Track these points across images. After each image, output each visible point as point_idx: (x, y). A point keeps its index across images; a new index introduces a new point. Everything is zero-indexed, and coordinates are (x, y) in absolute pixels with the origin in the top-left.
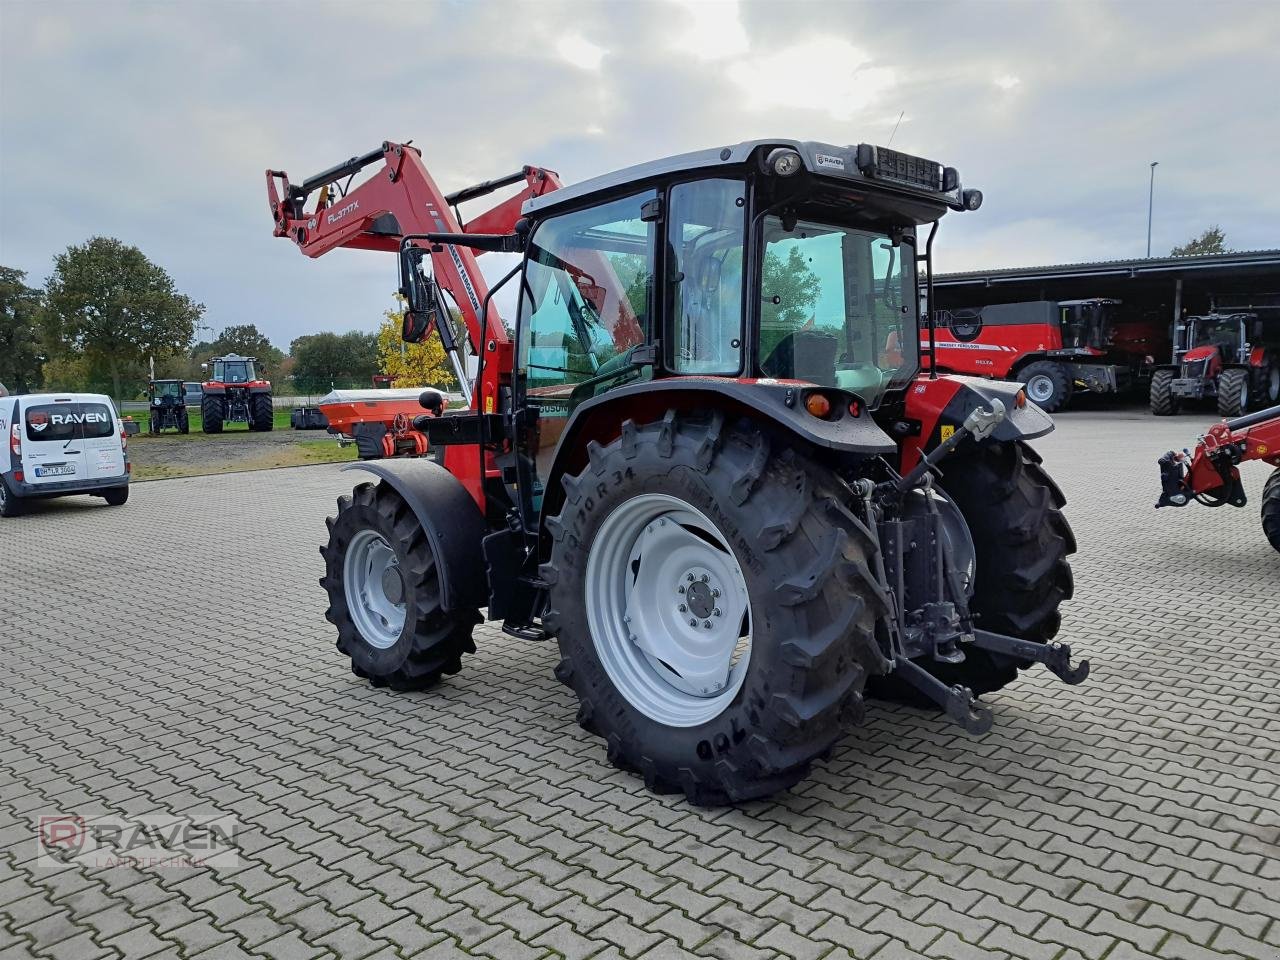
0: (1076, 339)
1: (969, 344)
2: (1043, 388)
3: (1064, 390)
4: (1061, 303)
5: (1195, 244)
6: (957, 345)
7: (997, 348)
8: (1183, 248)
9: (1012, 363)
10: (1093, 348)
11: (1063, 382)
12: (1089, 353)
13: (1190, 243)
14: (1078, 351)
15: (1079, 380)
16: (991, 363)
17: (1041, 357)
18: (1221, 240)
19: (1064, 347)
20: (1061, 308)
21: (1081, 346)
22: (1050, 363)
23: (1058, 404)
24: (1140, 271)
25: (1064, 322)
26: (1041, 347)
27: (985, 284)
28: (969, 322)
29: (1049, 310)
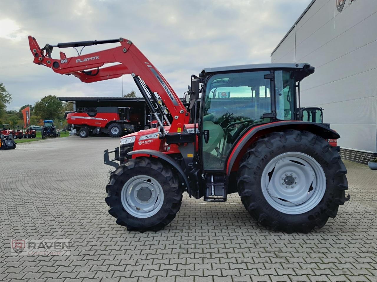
0: (124, 117)
1: (93, 118)
2: (116, 131)
3: (122, 131)
4: (119, 108)
5: (129, 94)
6: (89, 118)
7: (101, 119)
8: (126, 95)
9: (106, 123)
10: (128, 120)
11: (121, 129)
12: (127, 121)
13: (128, 94)
14: (125, 121)
15: (125, 128)
16: (100, 123)
17: (115, 122)
18: (135, 94)
19: (120, 119)
20: (119, 109)
21: (125, 119)
22: (117, 124)
23: (120, 135)
24: (140, 100)
25: (120, 113)
26: (115, 119)
27: (97, 101)
28: (93, 111)
29: (116, 109)
